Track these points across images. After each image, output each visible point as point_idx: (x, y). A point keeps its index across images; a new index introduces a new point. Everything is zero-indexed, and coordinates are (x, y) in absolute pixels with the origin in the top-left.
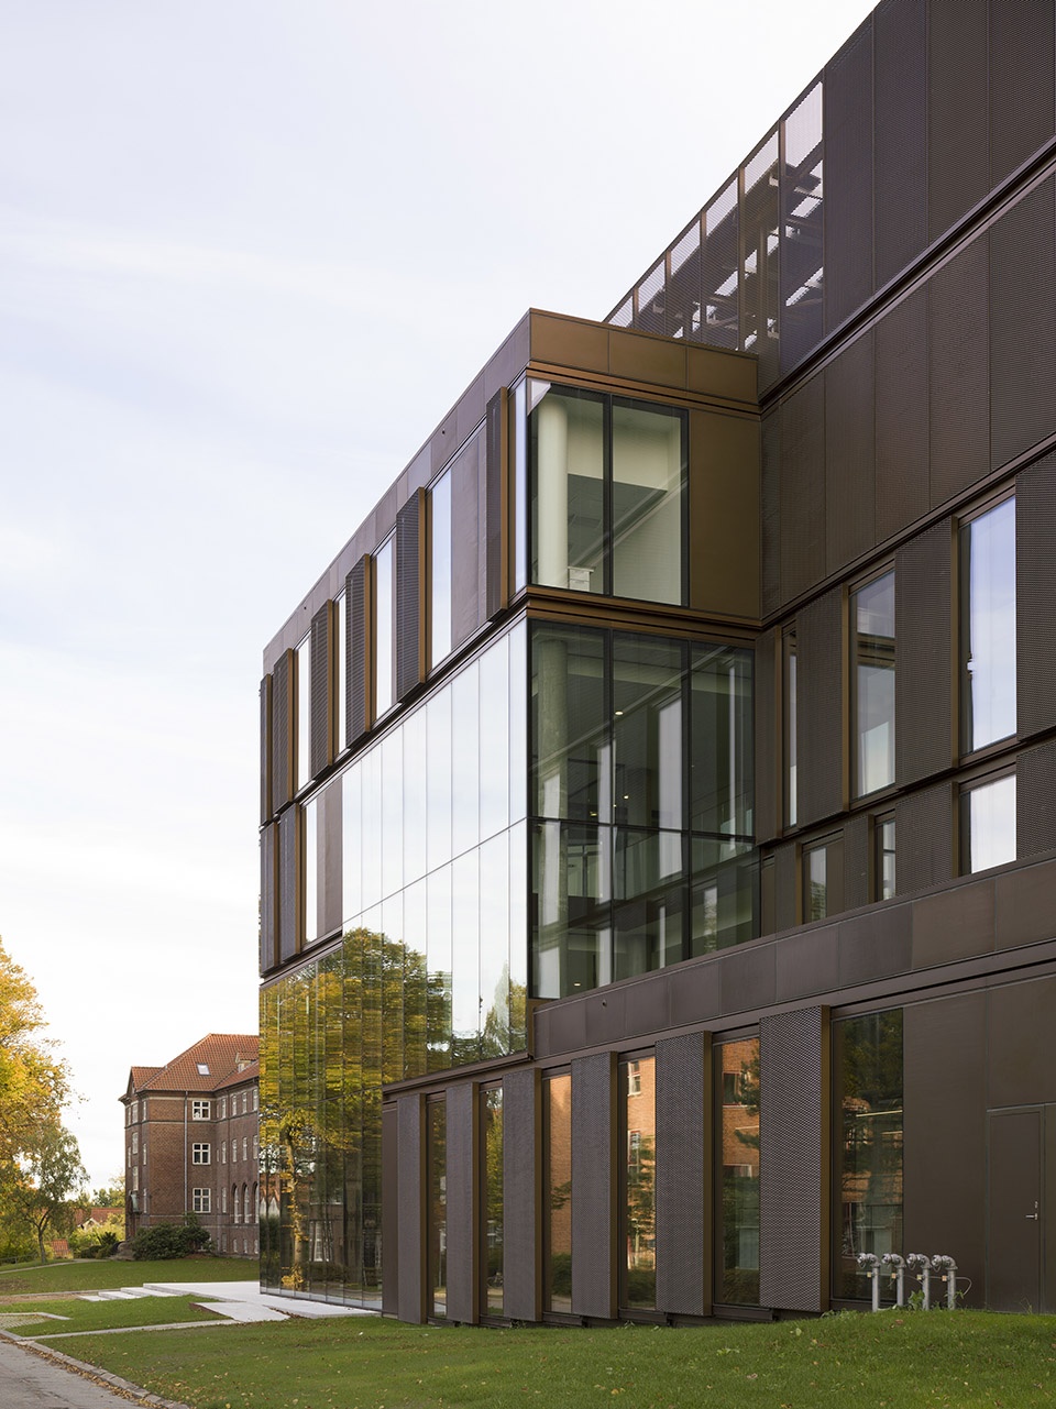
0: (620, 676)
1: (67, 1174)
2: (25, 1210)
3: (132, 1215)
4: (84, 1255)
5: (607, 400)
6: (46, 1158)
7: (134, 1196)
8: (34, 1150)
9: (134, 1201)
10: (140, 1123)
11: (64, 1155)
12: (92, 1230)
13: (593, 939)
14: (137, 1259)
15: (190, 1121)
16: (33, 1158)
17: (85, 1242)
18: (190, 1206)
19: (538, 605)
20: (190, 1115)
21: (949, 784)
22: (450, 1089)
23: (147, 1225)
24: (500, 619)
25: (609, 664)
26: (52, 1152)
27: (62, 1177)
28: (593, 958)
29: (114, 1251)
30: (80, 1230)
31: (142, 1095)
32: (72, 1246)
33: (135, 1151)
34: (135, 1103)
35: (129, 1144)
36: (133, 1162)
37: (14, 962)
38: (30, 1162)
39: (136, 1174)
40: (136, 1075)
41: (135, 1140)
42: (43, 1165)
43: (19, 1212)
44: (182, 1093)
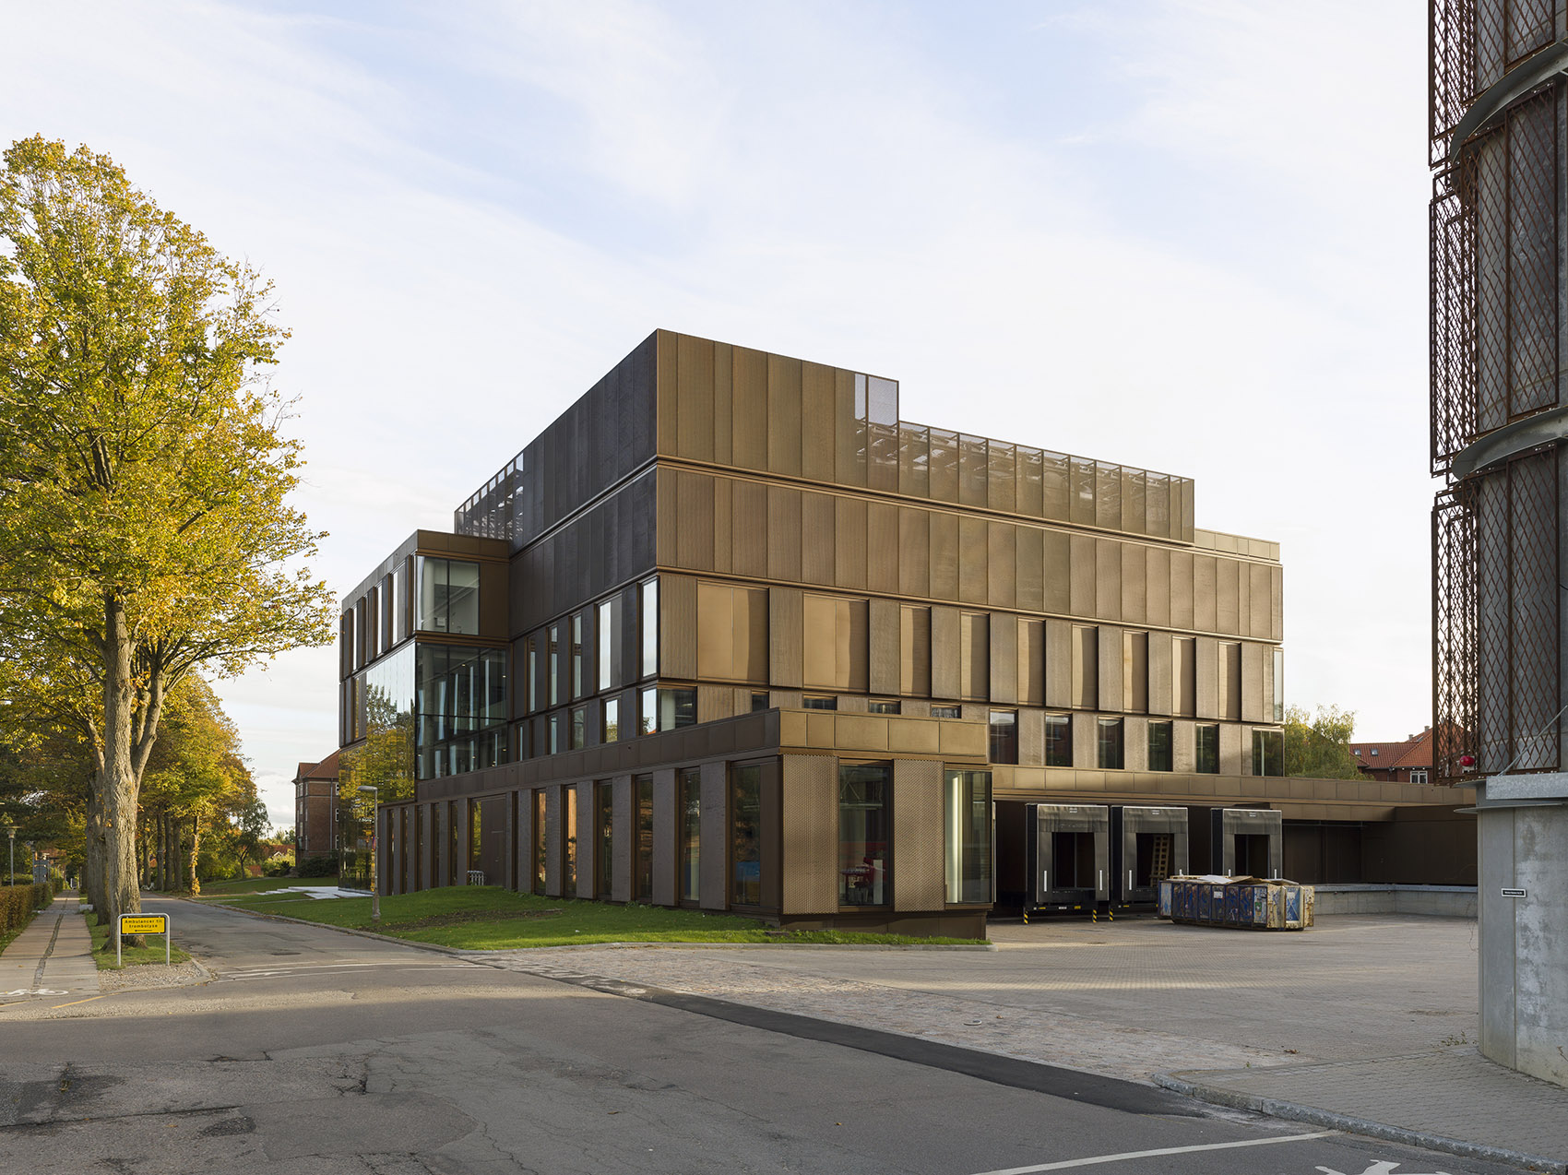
0: (451, 657)
1: (259, 826)
2: (232, 848)
3: (299, 852)
4: (270, 875)
5: (448, 560)
6: (246, 816)
7: (300, 840)
8: (237, 810)
9: (300, 843)
10: (304, 796)
11: (257, 815)
12: (276, 860)
13: (468, 745)
14: (301, 876)
15: (334, 795)
16: (238, 815)
17: (272, 866)
18: (334, 846)
19: (420, 637)
20: (334, 792)
21: (567, 708)
22: (395, 808)
23: (307, 857)
24: (409, 638)
25: (448, 653)
26: (250, 813)
27: (255, 828)
28: (468, 752)
29: (288, 872)
30: (270, 859)
31: (305, 780)
32: (264, 869)
33: (301, 813)
34: (301, 784)
35: (298, 808)
36: (300, 819)
37: (227, 715)
38: (236, 818)
39: (301, 827)
40: (304, 768)
41: (302, 806)
42: (244, 821)
43: (229, 848)
44: (330, 780)
